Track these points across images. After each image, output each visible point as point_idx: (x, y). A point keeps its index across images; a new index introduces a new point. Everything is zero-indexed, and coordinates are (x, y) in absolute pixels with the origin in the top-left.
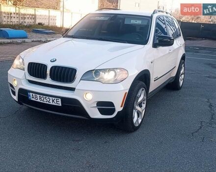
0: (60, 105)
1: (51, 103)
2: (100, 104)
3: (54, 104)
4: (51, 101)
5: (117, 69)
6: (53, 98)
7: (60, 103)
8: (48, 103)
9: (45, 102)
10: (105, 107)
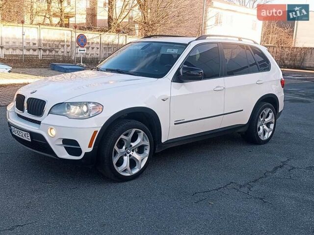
0: (30, 140)
1: (24, 138)
2: (65, 142)
3: (26, 139)
4: (24, 136)
5: (89, 103)
6: (25, 132)
7: (29, 138)
8: (22, 137)
9: (20, 137)
10: (71, 145)
